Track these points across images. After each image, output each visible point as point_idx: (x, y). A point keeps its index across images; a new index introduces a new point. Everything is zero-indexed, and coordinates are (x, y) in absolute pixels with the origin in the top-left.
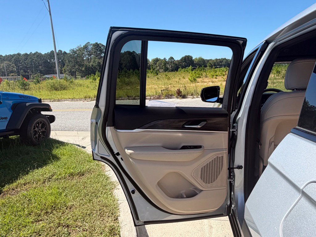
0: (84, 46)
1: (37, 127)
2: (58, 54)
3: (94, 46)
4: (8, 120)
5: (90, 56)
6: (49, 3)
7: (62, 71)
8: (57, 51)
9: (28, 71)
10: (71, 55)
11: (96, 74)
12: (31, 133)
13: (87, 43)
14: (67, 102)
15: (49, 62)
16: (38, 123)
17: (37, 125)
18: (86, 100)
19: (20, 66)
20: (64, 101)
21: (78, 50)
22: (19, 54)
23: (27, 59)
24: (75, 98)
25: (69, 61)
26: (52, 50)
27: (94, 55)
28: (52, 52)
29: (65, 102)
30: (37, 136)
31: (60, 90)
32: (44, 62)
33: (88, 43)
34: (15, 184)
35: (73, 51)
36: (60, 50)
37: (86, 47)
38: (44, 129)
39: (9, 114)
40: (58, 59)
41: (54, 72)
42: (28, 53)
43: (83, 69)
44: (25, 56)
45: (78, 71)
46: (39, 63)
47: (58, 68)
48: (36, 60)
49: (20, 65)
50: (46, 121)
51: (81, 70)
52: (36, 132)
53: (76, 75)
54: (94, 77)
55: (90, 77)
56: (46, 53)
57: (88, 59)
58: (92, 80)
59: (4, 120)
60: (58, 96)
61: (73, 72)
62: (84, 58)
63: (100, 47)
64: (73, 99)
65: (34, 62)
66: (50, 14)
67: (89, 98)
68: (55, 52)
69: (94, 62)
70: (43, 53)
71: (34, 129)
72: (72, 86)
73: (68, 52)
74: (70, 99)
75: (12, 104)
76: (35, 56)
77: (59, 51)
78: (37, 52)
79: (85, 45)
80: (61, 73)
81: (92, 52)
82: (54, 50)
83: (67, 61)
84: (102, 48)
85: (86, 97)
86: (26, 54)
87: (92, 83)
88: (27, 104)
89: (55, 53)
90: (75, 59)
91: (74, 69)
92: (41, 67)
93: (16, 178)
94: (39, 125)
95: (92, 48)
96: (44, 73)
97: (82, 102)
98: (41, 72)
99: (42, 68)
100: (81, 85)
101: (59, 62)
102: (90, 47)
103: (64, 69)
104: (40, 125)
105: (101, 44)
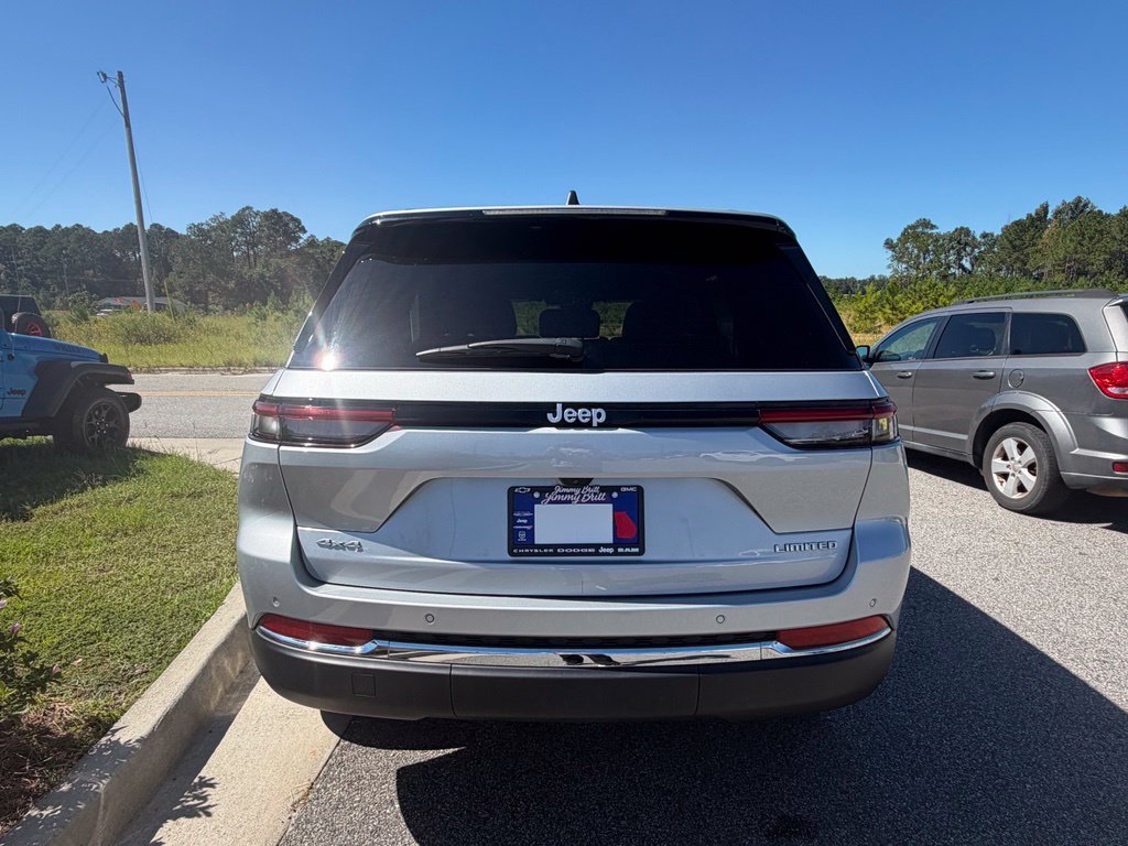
0: (233, 217)
1: (97, 417)
2: (148, 236)
3: (267, 220)
4: (27, 396)
5: (252, 248)
6: (123, 91)
7: (163, 287)
8: (147, 227)
9: (48, 282)
10: (192, 242)
11: (270, 303)
12: (81, 429)
13: (244, 210)
14: (176, 374)
15: (120, 260)
16: (98, 408)
17: (97, 413)
18: (229, 370)
19: (18, 265)
20: (167, 371)
21: (214, 229)
22: (15, 229)
23: (43, 244)
24: (198, 365)
25: (186, 261)
26: (131, 224)
27: (266, 244)
28: (130, 227)
29: (170, 374)
30: (96, 436)
31: (156, 344)
32: (102, 257)
33: (248, 208)
34: (57, 506)
35: (201, 230)
36: (155, 225)
37: (240, 220)
38: (112, 424)
39: (28, 384)
40: (151, 251)
41: (137, 291)
42: (49, 227)
43: (231, 285)
44: (35, 235)
45: (214, 291)
46: (84, 261)
47: (149, 279)
48: (74, 251)
49: (19, 262)
50: (118, 406)
51: (226, 288)
52: (92, 429)
53: (207, 303)
54: (260, 309)
55: (251, 308)
56: (110, 230)
57: (248, 256)
58: (253, 319)
59: (16, 396)
60: (148, 358)
61: (199, 292)
62: (235, 254)
63: (287, 225)
64: (191, 368)
65: (67, 256)
66: (128, 125)
67: (240, 365)
68: (139, 230)
69: (267, 265)
70: (99, 231)
71: (90, 420)
72: (191, 332)
73: (182, 231)
74: (183, 366)
75: (36, 362)
76: (72, 238)
77: (151, 226)
78: (77, 225)
79: (238, 214)
80: (159, 294)
81: (260, 237)
82: (136, 223)
83: (180, 259)
84: (291, 225)
85: (229, 364)
86: (40, 230)
87: (254, 327)
88: (74, 364)
89: (139, 233)
90: (204, 255)
91: (200, 285)
92: (92, 271)
93: (60, 496)
94: (100, 412)
95: (260, 226)
96: (101, 291)
97: (217, 375)
98: (92, 289)
99: (95, 276)
100: (217, 332)
101: (152, 262)
102: (255, 222)
103: (170, 284)
104: (104, 414)
105: (286, 214)
